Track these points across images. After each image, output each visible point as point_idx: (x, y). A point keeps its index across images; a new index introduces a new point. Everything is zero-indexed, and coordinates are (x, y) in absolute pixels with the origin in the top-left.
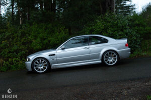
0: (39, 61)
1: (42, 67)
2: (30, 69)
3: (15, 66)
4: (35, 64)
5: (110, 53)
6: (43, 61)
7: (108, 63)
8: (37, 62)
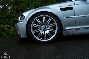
0: (41, 19)
1: (47, 32)
2: (23, 35)
3: (7, 33)
4: (33, 25)
6: (50, 20)
8: (38, 20)
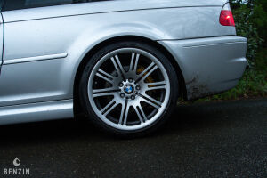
5: (125, 58)
7: (115, 115)
